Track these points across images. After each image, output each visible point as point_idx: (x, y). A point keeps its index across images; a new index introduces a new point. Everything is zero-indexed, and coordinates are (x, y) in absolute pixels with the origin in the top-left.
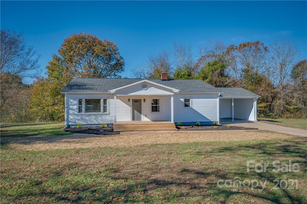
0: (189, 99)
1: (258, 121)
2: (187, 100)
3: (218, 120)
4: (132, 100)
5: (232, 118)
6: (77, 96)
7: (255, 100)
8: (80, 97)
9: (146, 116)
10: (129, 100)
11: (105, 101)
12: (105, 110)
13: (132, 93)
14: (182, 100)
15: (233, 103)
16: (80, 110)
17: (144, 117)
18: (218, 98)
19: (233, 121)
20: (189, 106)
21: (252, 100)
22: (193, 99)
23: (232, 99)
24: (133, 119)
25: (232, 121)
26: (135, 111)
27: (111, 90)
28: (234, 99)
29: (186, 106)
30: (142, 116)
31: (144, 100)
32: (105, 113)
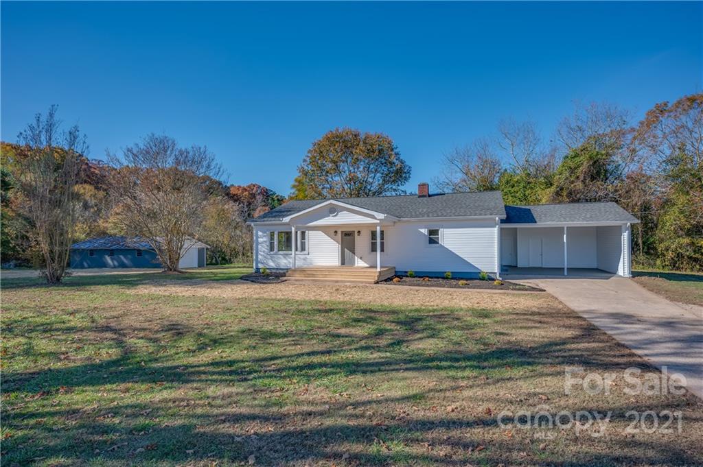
0: (438, 230)
1: (633, 277)
2: (433, 232)
3: (496, 269)
4: (342, 232)
5: (564, 269)
6: (268, 227)
7: (623, 229)
8: (272, 229)
9: (361, 258)
10: (336, 232)
11: (303, 234)
12: (303, 249)
13: (313, 221)
14: (425, 231)
15: (565, 236)
16: (272, 249)
17: (359, 260)
18: (497, 226)
19: (566, 273)
20: (438, 243)
21: (618, 230)
22: (445, 230)
23: (563, 228)
24: (343, 263)
25: (564, 275)
26: (346, 250)
27: (284, 219)
28: (567, 228)
29: (432, 241)
30: (356, 258)
31: (359, 232)
32: (304, 252)
